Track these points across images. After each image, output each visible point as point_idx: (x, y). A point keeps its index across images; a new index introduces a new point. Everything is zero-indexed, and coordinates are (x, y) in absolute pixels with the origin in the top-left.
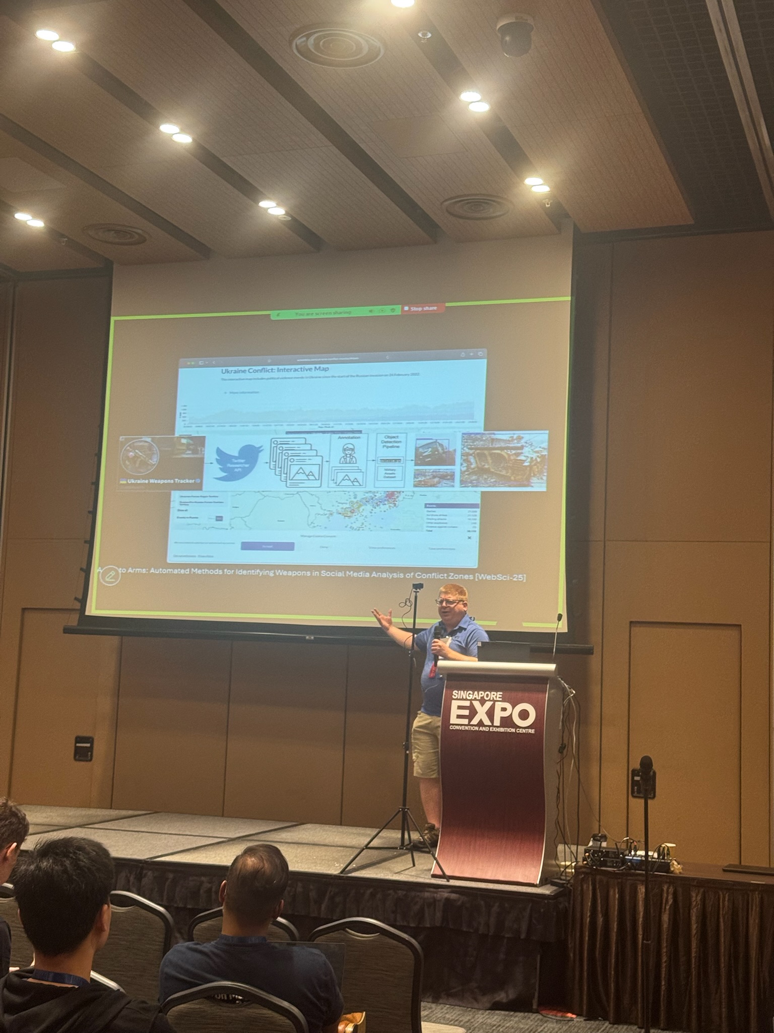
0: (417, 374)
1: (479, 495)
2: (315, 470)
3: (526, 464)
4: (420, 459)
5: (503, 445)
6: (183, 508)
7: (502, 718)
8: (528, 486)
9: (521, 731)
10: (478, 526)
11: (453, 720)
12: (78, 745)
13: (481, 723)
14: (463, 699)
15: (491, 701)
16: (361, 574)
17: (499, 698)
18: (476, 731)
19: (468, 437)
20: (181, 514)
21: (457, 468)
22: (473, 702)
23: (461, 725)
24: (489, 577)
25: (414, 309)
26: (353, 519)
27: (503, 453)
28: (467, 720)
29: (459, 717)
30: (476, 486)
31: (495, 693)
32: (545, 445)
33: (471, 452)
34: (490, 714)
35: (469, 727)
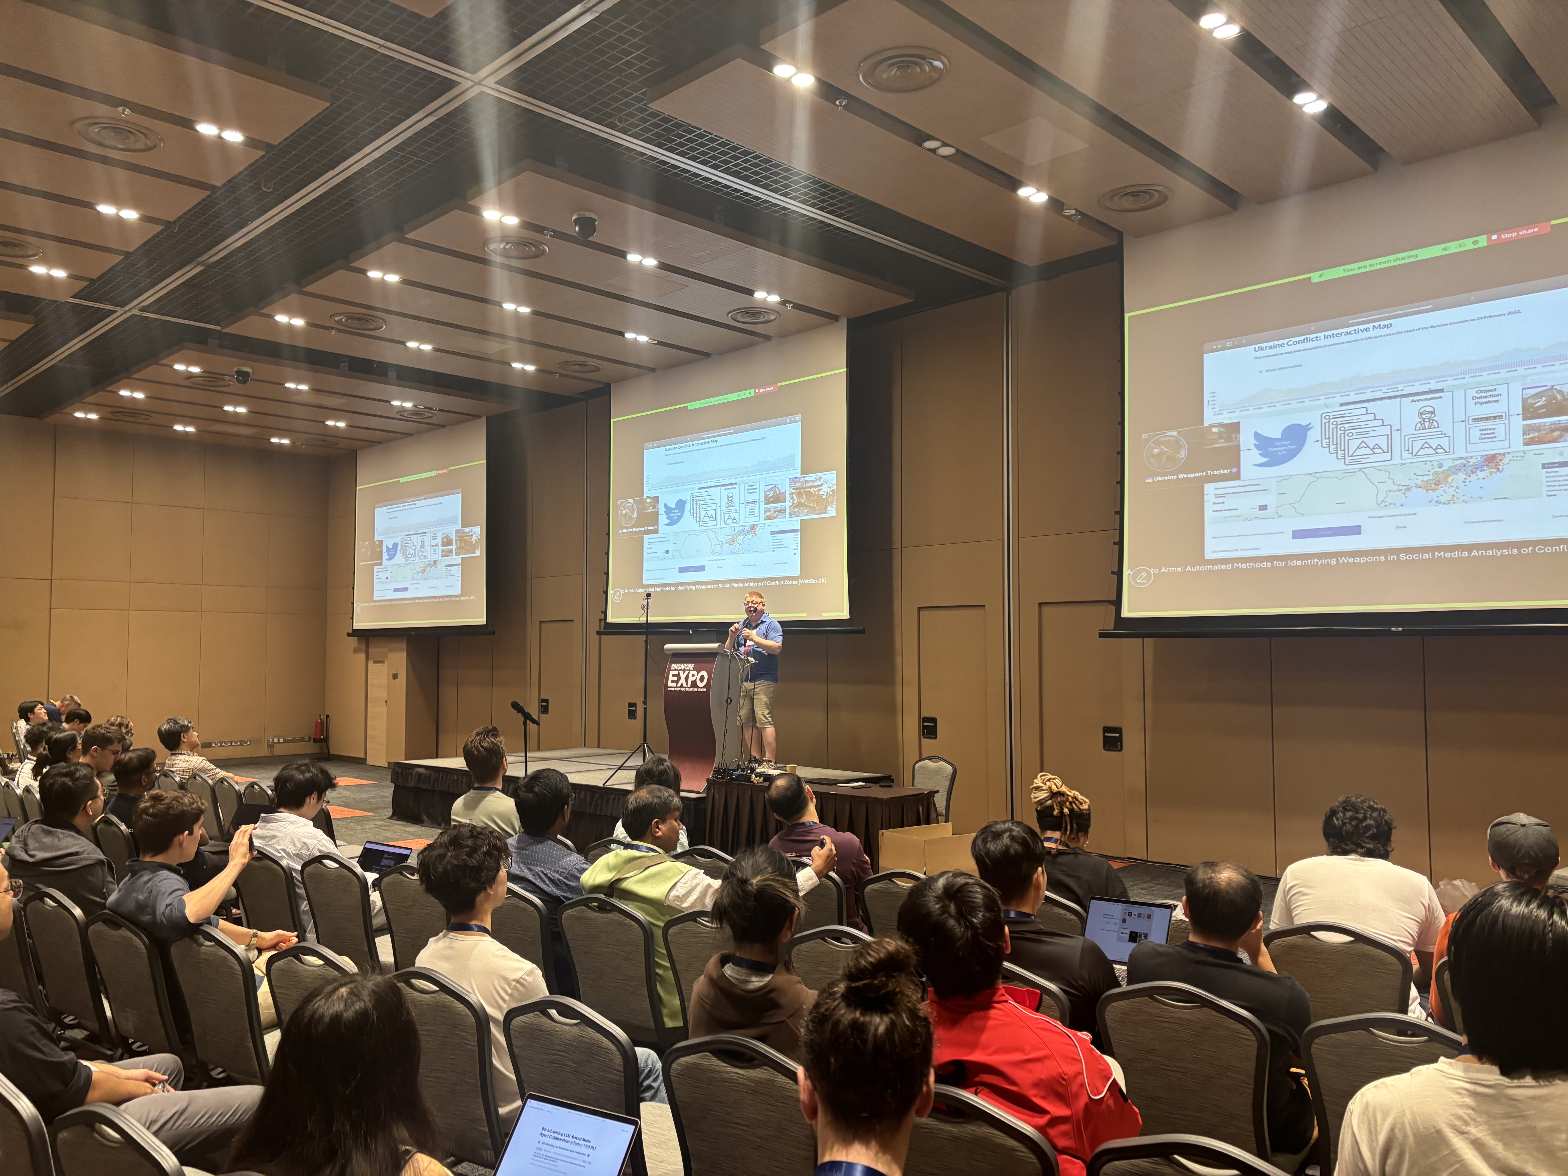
0: (764, 438)
1: (799, 522)
2: (713, 513)
3: (824, 497)
4: (768, 501)
5: (811, 484)
6: (650, 546)
7: (692, 682)
8: (826, 513)
10: (799, 545)
11: (670, 684)
13: (682, 686)
15: (689, 670)
16: (739, 585)
18: (680, 691)
19: (793, 480)
20: (649, 551)
21: (787, 504)
22: (680, 671)
24: (806, 582)
25: (761, 391)
26: (734, 546)
27: (812, 490)
28: (676, 684)
29: (672, 682)
30: (797, 516)
32: (834, 482)
33: (794, 491)
34: (687, 679)
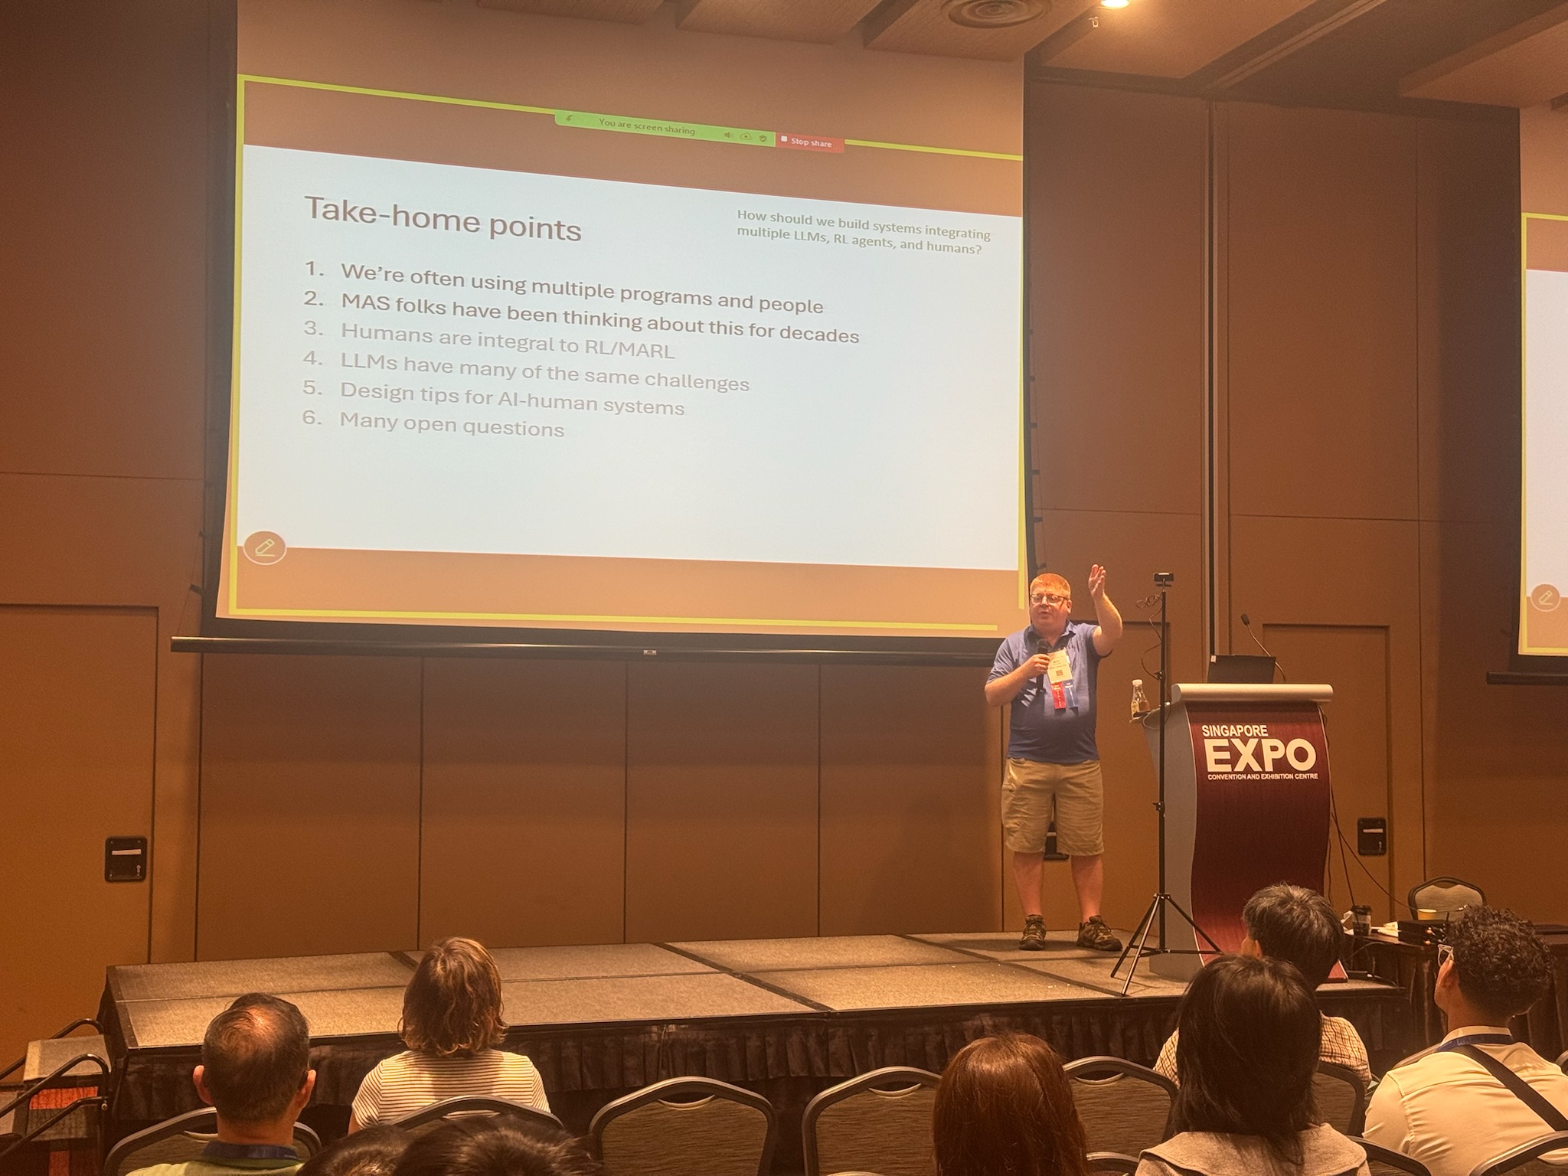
7: (1273, 759)
9: (1300, 776)
11: (1212, 767)
12: (114, 853)
13: (1248, 770)
14: (1218, 737)
15: (1255, 737)
17: (1264, 733)
18: (1243, 780)
22: (1232, 740)
23: (1223, 773)
25: (797, 141)
28: (1230, 765)
29: (1218, 762)
31: (1257, 727)
34: (1258, 754)
35: (1234, 775)
